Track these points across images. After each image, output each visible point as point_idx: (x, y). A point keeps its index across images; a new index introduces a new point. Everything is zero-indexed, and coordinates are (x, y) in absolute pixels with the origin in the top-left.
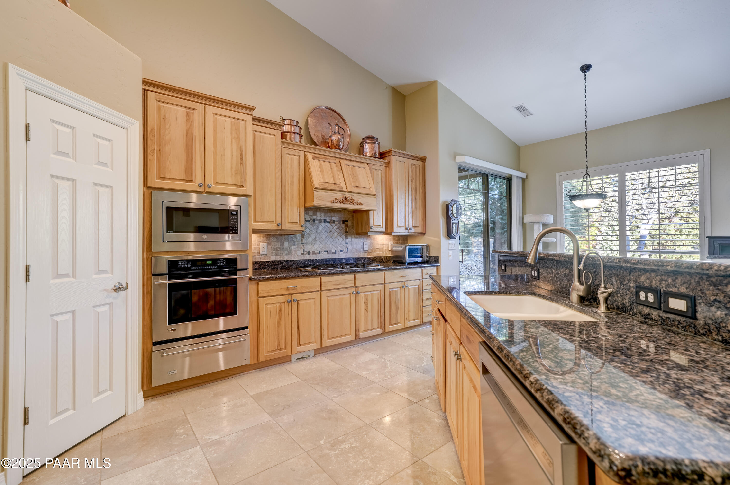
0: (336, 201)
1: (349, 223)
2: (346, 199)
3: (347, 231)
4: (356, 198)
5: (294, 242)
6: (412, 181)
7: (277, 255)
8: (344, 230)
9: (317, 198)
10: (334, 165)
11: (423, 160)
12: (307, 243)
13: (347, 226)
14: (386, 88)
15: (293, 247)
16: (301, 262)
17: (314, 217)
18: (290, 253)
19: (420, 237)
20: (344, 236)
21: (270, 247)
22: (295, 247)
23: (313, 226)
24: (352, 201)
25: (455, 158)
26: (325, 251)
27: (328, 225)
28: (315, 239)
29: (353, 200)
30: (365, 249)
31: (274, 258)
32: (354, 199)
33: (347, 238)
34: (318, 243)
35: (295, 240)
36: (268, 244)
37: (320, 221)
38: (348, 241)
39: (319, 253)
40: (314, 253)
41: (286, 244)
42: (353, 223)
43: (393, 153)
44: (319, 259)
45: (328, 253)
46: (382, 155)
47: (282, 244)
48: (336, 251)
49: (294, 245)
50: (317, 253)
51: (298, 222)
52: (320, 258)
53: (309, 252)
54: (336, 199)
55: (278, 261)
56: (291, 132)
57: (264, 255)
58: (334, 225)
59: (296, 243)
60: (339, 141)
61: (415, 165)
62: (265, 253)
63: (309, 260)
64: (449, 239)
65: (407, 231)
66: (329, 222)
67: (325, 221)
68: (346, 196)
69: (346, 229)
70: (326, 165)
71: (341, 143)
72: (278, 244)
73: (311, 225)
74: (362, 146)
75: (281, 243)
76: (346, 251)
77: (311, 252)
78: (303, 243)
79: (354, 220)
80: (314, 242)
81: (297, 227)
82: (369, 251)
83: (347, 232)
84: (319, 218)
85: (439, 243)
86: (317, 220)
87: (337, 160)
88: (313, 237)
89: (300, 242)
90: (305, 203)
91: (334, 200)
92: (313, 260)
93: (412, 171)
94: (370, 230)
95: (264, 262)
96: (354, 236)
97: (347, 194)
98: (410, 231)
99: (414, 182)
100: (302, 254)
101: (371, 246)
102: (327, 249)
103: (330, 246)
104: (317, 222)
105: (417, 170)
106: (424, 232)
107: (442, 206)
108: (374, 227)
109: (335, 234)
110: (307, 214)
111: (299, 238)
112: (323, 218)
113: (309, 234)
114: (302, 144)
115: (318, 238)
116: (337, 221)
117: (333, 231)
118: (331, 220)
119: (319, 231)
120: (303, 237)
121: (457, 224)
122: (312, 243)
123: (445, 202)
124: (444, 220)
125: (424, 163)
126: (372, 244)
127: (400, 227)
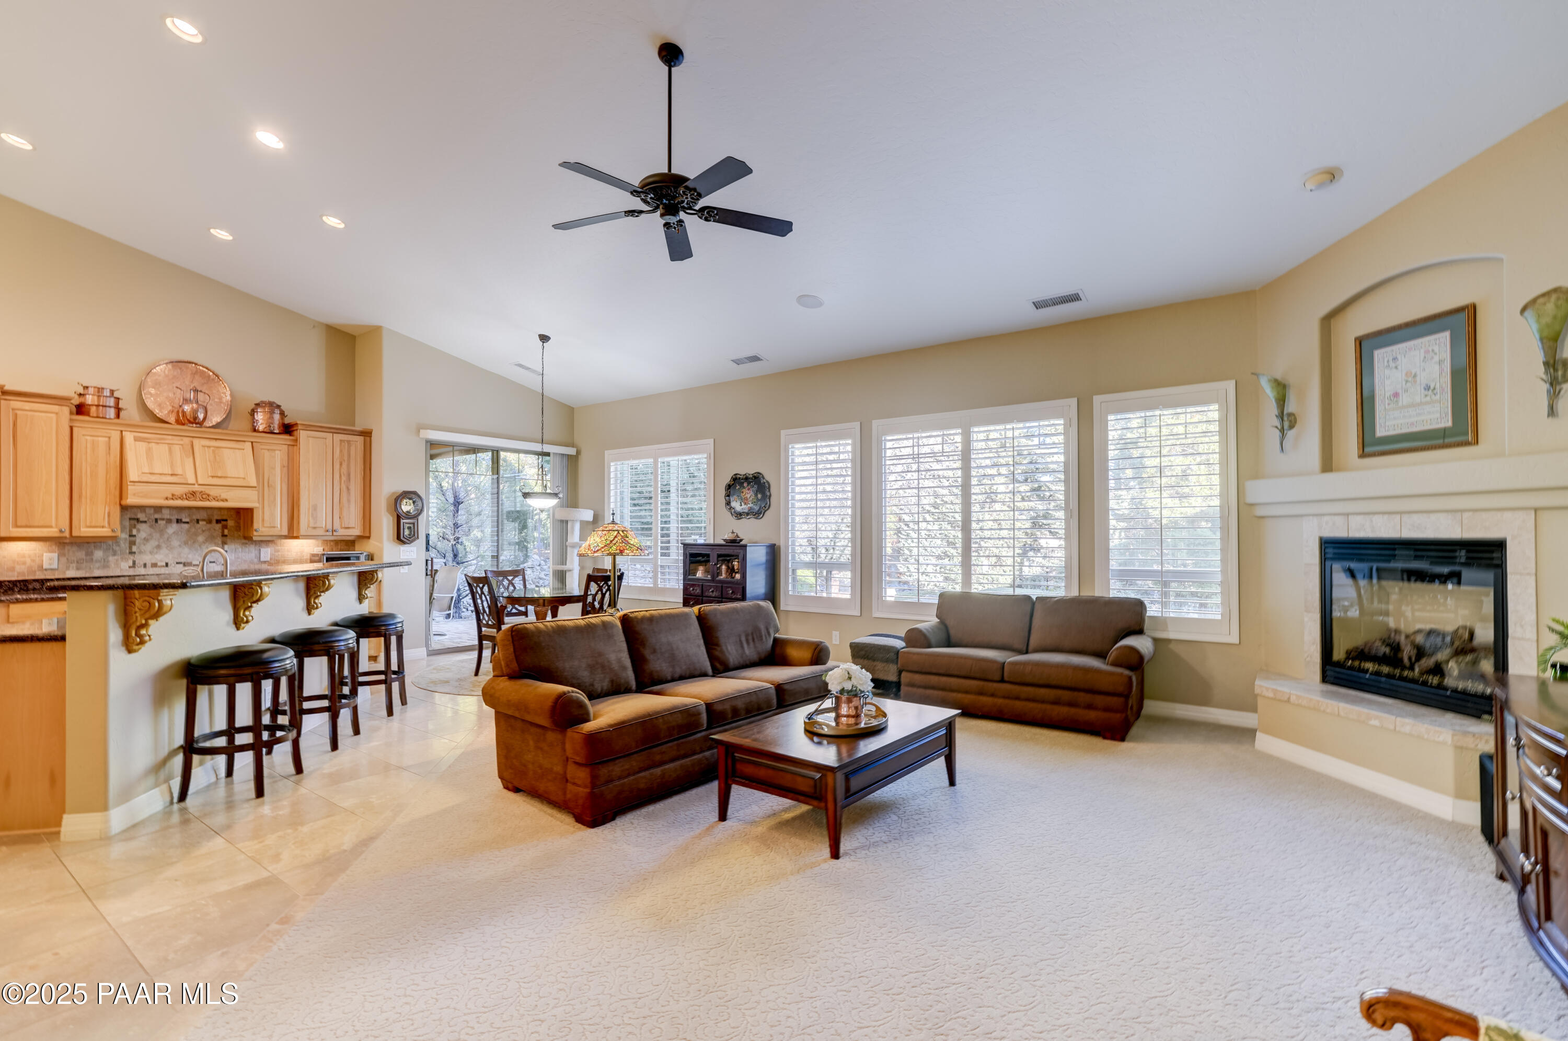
0: (174, 497)
1: (231, 523)
2: (193, 494)
3: (226, 534)
4: (213, 492)
5: (114, 552)
6: (341, 464)
7: (76, 569)
8: (218, 533)
9: (134, 495)
10: (177, 449)
11: (367, 434)
12: (140, 552)
13: (225, 527)
14: (314, 327)
15: (111, 558)
17: (157, 516)
18: (105, 567)
19: (365, 541)
20: (219, 540)
21: (63, 559)
22: (116, 557)
23: (153, 528)
24: (207, 497)
25: (419, 432)
26: (178, 563)
27: (186, 526)
28: (159, 547)
29: (209, 495)
30: (262, 560)
31: (73, 574)
32: (211, 493)
33: (224, 543)
34: (164, 551)
35: (117, 548)
36: (60, 555)
37: (169, 521)
38: (226, 547)
39: (167, 565)
40: (154, 565)
41: (99, 554)
42: (236, 523)
43: (300, 427)
44: (165, 575)
45: (185, 566)
46: (288, 429)
47: (90, 555)
50: (162, 566)
51: (106, 525)
52: (167, 573)
53: (145, 564)
54: (173, 495)
56: (98, 406)
57: (51, 569)
59: (119, 553)
60: (195, 412)
61: (349, 442)
62: (54, 566)
64: (400, 544)
65: (328, 533)
66: (187, 523)
67: (178, 521)
68: (194, 490)
69: (223, 532)
70: (160, 451)
71: (199, 414)
72: (80, 555)
73: (151, 526)
74: (253, 412)
75: (86, 554)
77: (149, 565)
78: (132, 553)
79: (239, 520)
80: (155, 550)
81: (105, 532)
82: (272, 562)
83: (224, 536)
84: (167, 518)
85: (381, 550)
86: (162, 521)
87: (187, 440)
88: (153, 543)
89: (128, 551)
90: (121, 498)
91: (171, 497)
93: (341, 451)
94: (255, 533)
96: (239, 541)
97: (196, 488)
98: (335, 533)
99: (345, 466)
100: (130, 567)
101: (277, 554)
102: (183, 561)
103: (190, 556)
104: (161, 523)
105: (353, 448)
106: (368, 535)
107: (388, 499)
108: (264, 529)
109: (201, 538)
110: (141, 512)
111: (124, 546)
112: (174, 518)
113: (146, 540)
114: (117, 421)
115: (163, 545)
116: (203, 520)
117: (196, 534)
118: (191, 521)
119: (166, 536)
120: (132, 543)
121: (414, 524)
122: (151, 553)
123: (393, 493)
124: (391, 518)
125: (368, 438)
126: (278, 551)
127: (315, 528)
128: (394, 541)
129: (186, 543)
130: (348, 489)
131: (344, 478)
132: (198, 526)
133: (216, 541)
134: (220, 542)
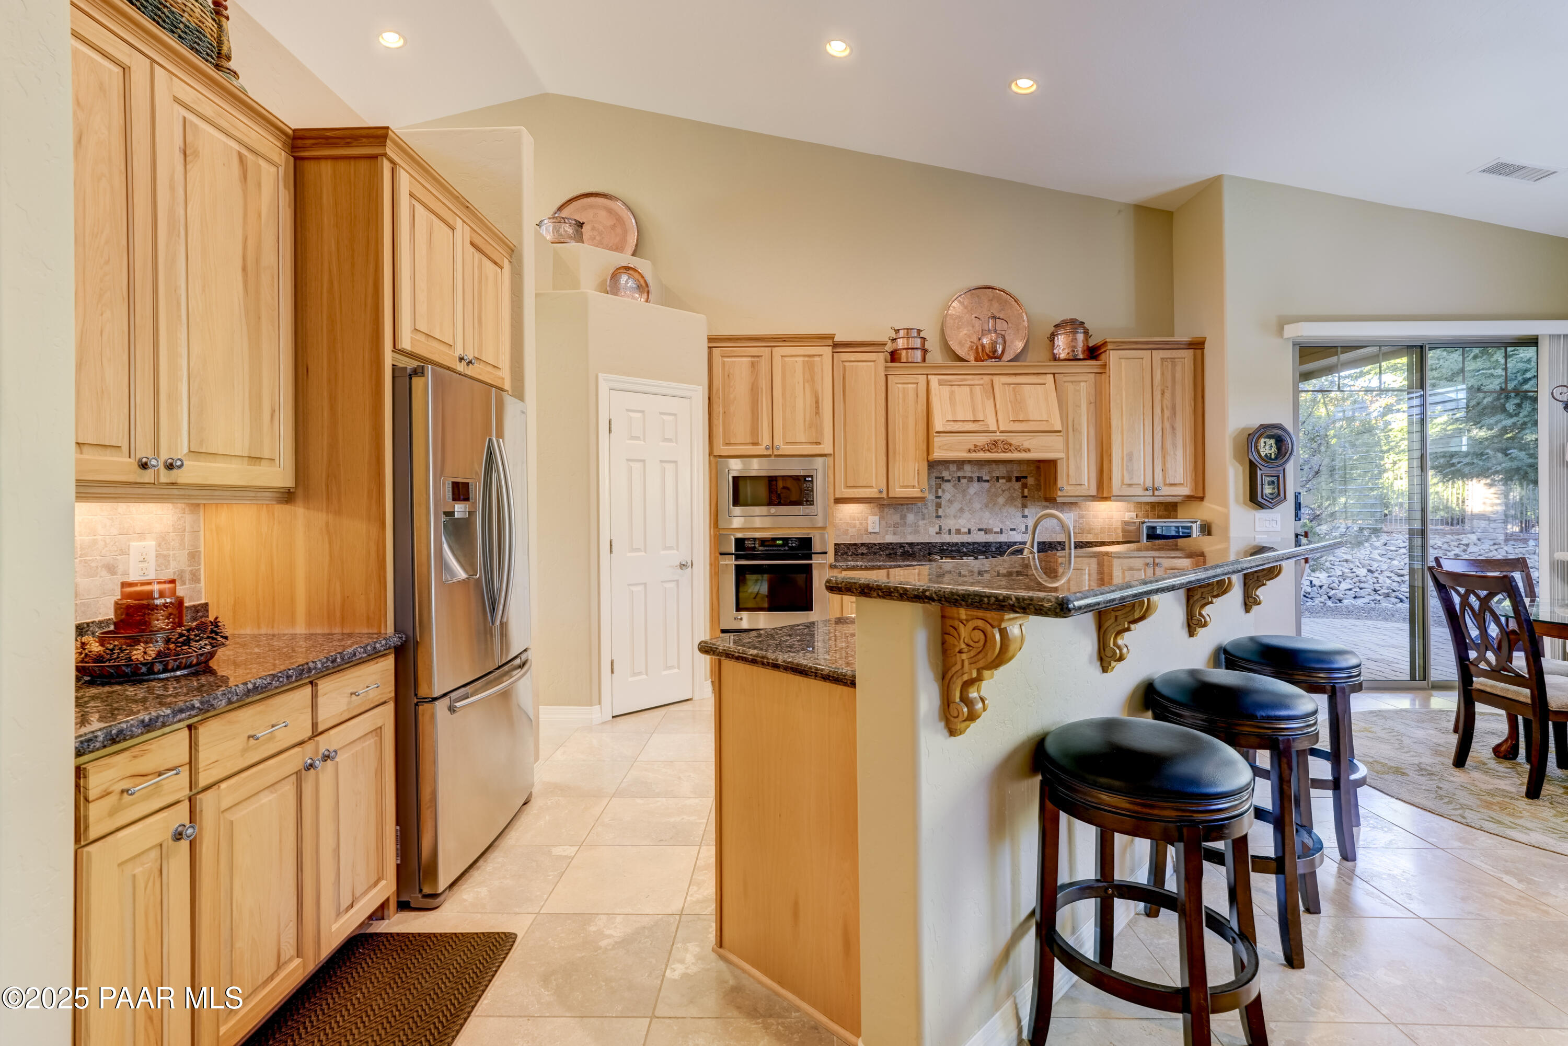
0: (976, 449)
1: (1031, 481)
2: (995, 443)
3: (1026, 494)
4: (1015, 440)
5: (924, 515)
6: (1163, 394)
7: (894, 534)
8: (1018, 494)
9: (940, 447)
10: (978, 389)
11: (1197, 345)
12: (946, 516)
13: (1025, 486)
14: (1119, 211)
15: (921, 523)
16: (935, 547)
17: (960, 474)
18: (916, 532)
19: (1195, 504)
20: (1019, 502)
21: (883, 523)
22: (925, 522)
23: (957, 489)
24: (1008, 447)
25: (1282, 329)
26: (979, 530)
27: (986, 485)
28: (961, 510)
29: (1010, 445)
30: (1067, 528)
31: (890, 539)
32: (1013, 442)
33: (1024, 506)
34: (967, 515)
35: (925, 511)
36: (881, 518)
37: (971, 479)
38: (1026, 512)
39: (969, 532)
40: (958, 532)
41: (911, 517)
42: (1037, 480)
43: (1109, 347)
44: (967, 543)
45: (986, 533)
46: (1093, 352)
47: (903, 517)
48: (1001, 529)
49: (924, 519)
50: (965, 533)
51: (916, 484)
52: (970, 540)
53: (950, 530)
54: (976, 446)
55: (897, 544)
56: (907, 349)
57: (874, 533)
59: (927, 516)
60: (994, 344)
61: (1172, 359)
62: (877, 530)
63: (949, 543)
64: (1256, 509)
65: (1147, 493)
66: (988, 481)
67: (980, 479)
68: (996, 438)
69: (1023, 492)
70: (962, 393)
71: (998, 346)
72: (896, 518)
73: (954, 486)
74: (1052, 337)
75: (901, 516)
76: (1024, 530)
77: (953, 531)
78: (938, 517)
79: (1040, 475)
80: (959, 514)
81: (915, 492)
83: (1024, 497)
84: (969, 474)
85: (1227, 517)
86: (965, 478)
87: (987, 378)
88: (957, 506)
89: (934, 515)
90: (928, 454)
91: (972, 448)
92: (957, 544)
93: (1163, 374)
94: (1059, 493)
95: (874, 544)
96: (1040, 504)
97: (998, 436)
98: (1156, 493)
99: (1168, 395)
100: (937, 533)
101: (1081, 521)
102: (984, 527)
103: (991, 522)
104: (964, 481)
105: (1179, 368)
106: (1201, 495)
107: (1236, 439)
108: (1069, 488)
109: (1001, 500)
110: (945, 470)
111: (932, 508)
112: (975, 475)
113: (950, 501)
114: (923, 364)
115: (966, 509)
116: (1003, 478)
117: (997, 496)
118: (992, 478)
119: (968, 497)
120: (939, 506)
121: (1278, 477)
122: (955, 517)
123: (1244, 430)
124: (1241, 468)
125: (1199, 352)
126: (1082, 517)
127: (1130, 485)
128: (1245, 503)
129: (987, 506)
130: (1173, 428)
131: (1167, 413)
132: (998, 485)
133: (1016, 503)
134: (1020, 505)
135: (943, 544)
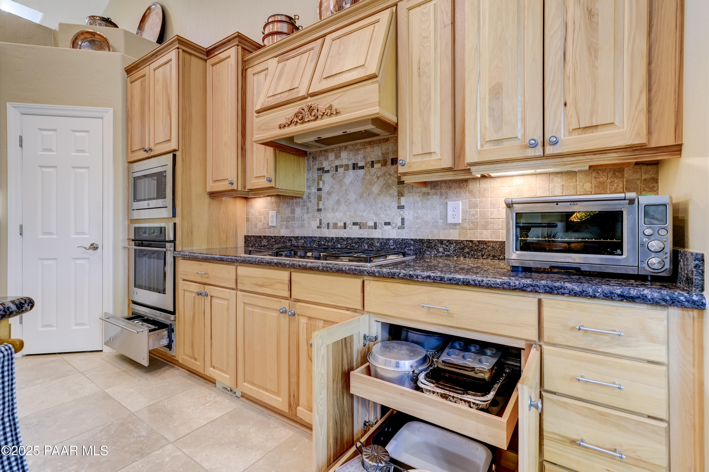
3: (403, 179)
5: (308, 209)
7: (287, 228)
8: (393, 179)
12: (325, 209)
15: (306, 216)
16: (315, 241)
17: (337, 163)
18: (302, 226)
20: (394, 191)
21: (279, 216)
22: (309, 215)
26: (355, 224)
27: (361, 172)
28: (338, 202)
30: (450, 220)
31: (284, 232)
33: (401, 194)
34: (343, 207)
35: (309, 205)
36: (278, 212)
38: (403, 200)
39: (345, 226)
40: (335, 226)
41: (298, 211)
44: (342, 238)
45: (360, 228)
47: (293, 212)
48: (375, 223)
49: (308, 213)
50: (341, 228)
52: (345, 236)
53: (328, 224)
55: (287, 237)
57: (273, 227)
58: (373, 170)
59: (310, 210)
62: (274, 224)
63: (325, 238)
66: (362, 168)
67: (355, 166)
69: (399, 177)
72: (287, 212)
73: (333, 176)
75: (292, 210)
76: (399, 224)
77: (331, 225)
78: (319, 210)
80: (336, 207)
82: (466, 225)
83: (401, 183)
84: (345, 162)
86: (342, 166)
88: (335, 198)
89: (316, 208)
92: (332, 238)
95: (272, 237)
96: (418, 191)
100: (318, 228)
102: (358, 221)
103: (365, 214)
104: (341, 170)
111: (314, 200)
113: (329, 193)
115: (342, 200)
116: (378, 162)
119: (344, 188)
120: (320, 198)
122: (333, 210)
126: (475, 206)
129: (361, 197)
133: (392, 191)
135: (321, 238)
